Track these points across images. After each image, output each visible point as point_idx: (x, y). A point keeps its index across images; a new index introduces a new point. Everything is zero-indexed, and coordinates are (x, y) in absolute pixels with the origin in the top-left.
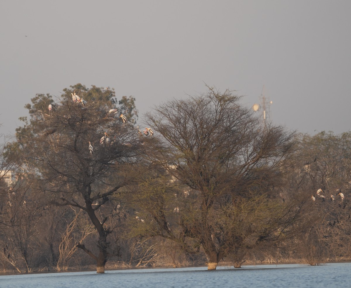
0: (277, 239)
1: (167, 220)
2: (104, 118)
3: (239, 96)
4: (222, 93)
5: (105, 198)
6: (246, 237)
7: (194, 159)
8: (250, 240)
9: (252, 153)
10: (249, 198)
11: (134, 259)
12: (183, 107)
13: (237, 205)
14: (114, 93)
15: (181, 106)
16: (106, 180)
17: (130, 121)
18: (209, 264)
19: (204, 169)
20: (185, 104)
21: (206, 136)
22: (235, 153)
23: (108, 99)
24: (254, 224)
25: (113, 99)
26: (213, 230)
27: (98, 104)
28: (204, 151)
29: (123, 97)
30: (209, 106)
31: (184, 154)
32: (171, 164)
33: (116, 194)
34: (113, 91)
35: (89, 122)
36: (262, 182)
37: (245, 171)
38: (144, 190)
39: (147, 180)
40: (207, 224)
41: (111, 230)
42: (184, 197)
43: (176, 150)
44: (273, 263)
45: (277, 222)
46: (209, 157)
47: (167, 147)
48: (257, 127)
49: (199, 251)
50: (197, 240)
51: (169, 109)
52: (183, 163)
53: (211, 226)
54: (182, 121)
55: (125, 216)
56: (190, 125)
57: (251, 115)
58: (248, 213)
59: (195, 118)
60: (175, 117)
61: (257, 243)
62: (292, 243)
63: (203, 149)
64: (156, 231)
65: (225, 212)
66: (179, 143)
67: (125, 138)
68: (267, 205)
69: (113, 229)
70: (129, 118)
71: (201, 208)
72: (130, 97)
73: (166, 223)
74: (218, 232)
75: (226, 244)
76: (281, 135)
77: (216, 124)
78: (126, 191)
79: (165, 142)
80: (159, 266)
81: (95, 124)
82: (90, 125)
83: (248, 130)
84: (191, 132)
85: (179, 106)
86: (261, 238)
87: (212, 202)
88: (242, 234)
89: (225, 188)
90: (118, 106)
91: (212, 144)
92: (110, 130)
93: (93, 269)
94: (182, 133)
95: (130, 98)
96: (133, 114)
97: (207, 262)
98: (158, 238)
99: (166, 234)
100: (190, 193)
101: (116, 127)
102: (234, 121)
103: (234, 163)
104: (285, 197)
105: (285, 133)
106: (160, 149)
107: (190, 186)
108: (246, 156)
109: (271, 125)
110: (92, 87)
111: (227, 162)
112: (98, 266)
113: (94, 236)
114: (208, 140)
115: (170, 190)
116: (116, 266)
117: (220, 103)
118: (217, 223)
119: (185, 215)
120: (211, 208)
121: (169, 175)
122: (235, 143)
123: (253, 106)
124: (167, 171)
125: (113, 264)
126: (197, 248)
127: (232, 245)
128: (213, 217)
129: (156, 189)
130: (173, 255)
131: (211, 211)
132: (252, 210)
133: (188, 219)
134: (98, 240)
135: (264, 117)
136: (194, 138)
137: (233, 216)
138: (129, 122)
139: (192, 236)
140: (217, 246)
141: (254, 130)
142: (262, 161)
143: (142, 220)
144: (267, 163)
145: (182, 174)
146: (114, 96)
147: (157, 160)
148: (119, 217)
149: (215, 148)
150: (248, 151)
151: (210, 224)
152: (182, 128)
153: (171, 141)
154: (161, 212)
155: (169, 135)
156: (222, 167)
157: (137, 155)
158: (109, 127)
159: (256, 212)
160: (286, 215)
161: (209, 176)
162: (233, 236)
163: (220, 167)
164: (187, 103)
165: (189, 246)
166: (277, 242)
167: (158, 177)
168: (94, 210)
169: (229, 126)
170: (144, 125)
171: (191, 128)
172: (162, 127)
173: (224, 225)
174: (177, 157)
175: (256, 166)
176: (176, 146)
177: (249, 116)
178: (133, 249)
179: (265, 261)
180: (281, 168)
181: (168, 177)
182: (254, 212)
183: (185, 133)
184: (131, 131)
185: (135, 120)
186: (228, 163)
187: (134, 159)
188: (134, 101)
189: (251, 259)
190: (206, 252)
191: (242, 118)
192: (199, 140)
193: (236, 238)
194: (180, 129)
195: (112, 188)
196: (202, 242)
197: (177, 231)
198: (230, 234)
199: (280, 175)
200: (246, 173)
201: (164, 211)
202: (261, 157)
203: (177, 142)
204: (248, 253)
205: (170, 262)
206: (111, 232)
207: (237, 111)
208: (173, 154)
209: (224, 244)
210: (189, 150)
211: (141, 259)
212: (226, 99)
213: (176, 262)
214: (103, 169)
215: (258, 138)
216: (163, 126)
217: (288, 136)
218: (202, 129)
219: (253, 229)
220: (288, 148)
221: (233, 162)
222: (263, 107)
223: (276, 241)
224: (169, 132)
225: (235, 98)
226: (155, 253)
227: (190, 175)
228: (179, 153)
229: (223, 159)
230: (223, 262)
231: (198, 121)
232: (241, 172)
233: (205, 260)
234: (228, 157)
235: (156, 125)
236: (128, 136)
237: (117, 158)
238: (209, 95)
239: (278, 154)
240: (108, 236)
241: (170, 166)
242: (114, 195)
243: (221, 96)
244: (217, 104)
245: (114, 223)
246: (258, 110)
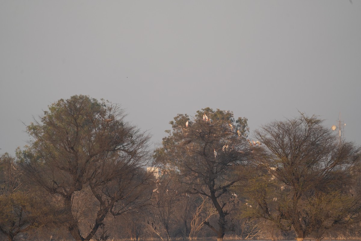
0: (347, 223)
1: (268, 206)
2: (225, 132)
3: (322, 119)
4: (310, 117)
5: (225, 189)
6: (325, 220)
7: (288, 164)
8: (328, 223)
9: (330, 160)
10: (328, 193)
11: (244, 233)
12: (281, 126)
13: (319, 197)
14: (233, 114)
15: (280, 126)
16: (225, 177)
17: (243, 135)
18: (298, 239)
19: (296, 171)
20: (283, 124)
21: (298, 147)
22: (318, 160)
23: (228, 119)
24: (331, 212)
25: (231, 119)
26: (301, 214)
27: (221, 122)
28: (296, 158)
29: (239, 118)
30: (300, 126)
31: (281, 160)
32: (272, 166)
33: (232, 187)
34: (232, 113)
35: (214, 135)
36: (337, 182)
37: (325, 173)
38: (252, 184)
39: (254, 177)
40: (297, 211)
41: (228, 212)
42: (281, 191)
43: (276, 157)
44: (344, 239)
45: (347, 211)
46: (299, 162)
47: (269, 154)
48: (335, 142)
49: (290, 230)
50: (289, 221)
51: (272, 127)
52: (281, 166)
53: (300, 212)
54: (281, 136)
55: (238, 202)
56: (286, 140)
57: (331, 133)
58: (327, 204)
59: (290, 135)
60: (276, 133)
61: (332, 225)
62: (358, 226)
63: (295, 157)
64: (260, 214)
65: (310, 202)
66: (278, 152)
67: (240, 147)
68: (340, 198)
69: (230, 211)
70: (243, 133)
71: (293, 199)
72: (244, 118)
73: (267, 209)
74: (305, 216)
75: (310, 225)
76: (352, 148)
77: (305, 139)
78: (240, 184)
79: (268, 151)
80: (262, 239)
81: (219, 137)
82: (215, 137)
83: (328, 144)
84: (287, 144)
85: (279, 126)
86: (336, 222)
87: (301, 195)
88: (322, 219)
89: (310, 185)
90: (235, 124)
91: (302, 154)
92: (229, 141)
93: (215, 239)
94: (281, 145)
95: (244, 119)
96: (246, 130)
97: (296, 238)
98: (261, 219)
99: (267, 216)
100: (285, 187)
101: (234, 140)
102: (318, 138)
103: (318, 168)
104: (353, 193)
105: (354, 147)
106: (264, 156)
107: (285, 183)
108: (326, 163)
109: (345, 141)
110: (217, 110)
111: (312, 166)
112: (218, 238)
113: (216, 216)
114: (299, 150)
115: (270, 185)
116: (231, 238)
117: (308, 125)
118: (304, 210)
119: (281, 203)
120: (300, 199)
121: (270, 174)
122: (318, 153)
123: (332, 126)
124: (269, 172)
125: (229, 236)
126: (289, 227)
127: (315, 226)
128: (301, 206)
129: (260, 184)
130: (272, 231)
131: (300, 201)
132: (330, 201)
133: (283, 206)
134: (218, 219)
135: (339, 135)
136: (289, 149)
137: (316, 205)
138: (243, 136)
139: (286, 218)
140: (303, 226)
141: (333, 144)
142: (338, 166)
143: (251, 206)
144: (341, 168)
145: (280, 174)
146: (233, 117)
147: (262, 163)
148: (234, 203)
149: (304, 156)
150: (327, 159)
151: (299, 211)
152: (281, 141)
153: (272, 151)
154: (264, 200)
155: (271, 146)
156: (309, 170)
157: (248, 160)
158: (228, 139)
159: (333, 203)
160: (354, 205)
161: (299, 176)
162: (315, 219)
163: (307, 170)
164: (285, 124)
165: (283, 226)
166: (347, 225)
167: (262, 175)
168: (216, 198)
169: (314, 141)
170: (253, 139)
171: (287, 141)
172: (267, 140)
173: (309, 212)
174: (277, 162)
175: (333, 170)
176: (276, 154)
177: (329, 134)
178: (244, 226)
179: (338, 238)
180: (351, 172)
181: (270, 176)
182: (331, 203)
183: (283, 145)
184: (244, 142)
185: (247, 135)
186: (313, 168)
187: (246, 162)
188: (247, 121)
189: (328, 236)
190: (296, 230)
191: (324, 135)
192: (293, 150)
193: (318, 221)
194: (279, 142)
195: (230, 183)
196: (293, 223)
197: (275, 215)
198: (313, 218)
199: (350, 177)
200: (326, 174)
201: (267, 200)
202: (337, 164)
203: (277, 152)
204: (326, 232)
205: (270, 237)
206: (228, 214)
207: (320, 131)
208: (273, 159)
209: (309, 225)
210: (285, 157)
211: (249, 234)
212: (313, 121)
213: (274, 236)
214: (223, 169)
215: (335, 150)
216: (267, 139)
217: (357, 149)
218: (295, 143)
219: (329, 215)
220: (357, 158)
221: (316, 167)
222: (339, 128)
223: (346, 224)
224: (271, 144)
225: (319, 121)
226: (259, 229)
227: (286, 175)
228: (278, 159)
229: (309, 164)
230: (308, 238)
231: (292, 137)
232: (322, 174)
233: (295, 236)
234: (313, 163)
235: (262, 139)
236: (242, 146)
237: (234, 162)
238: (301, 118)
239: (349, 162)
240: (226, 216)
241: (271, 168)
242: (231, 188)
243: (309, 119)
244: (306, 125)
245: (230, 207)
246: (335, 130)
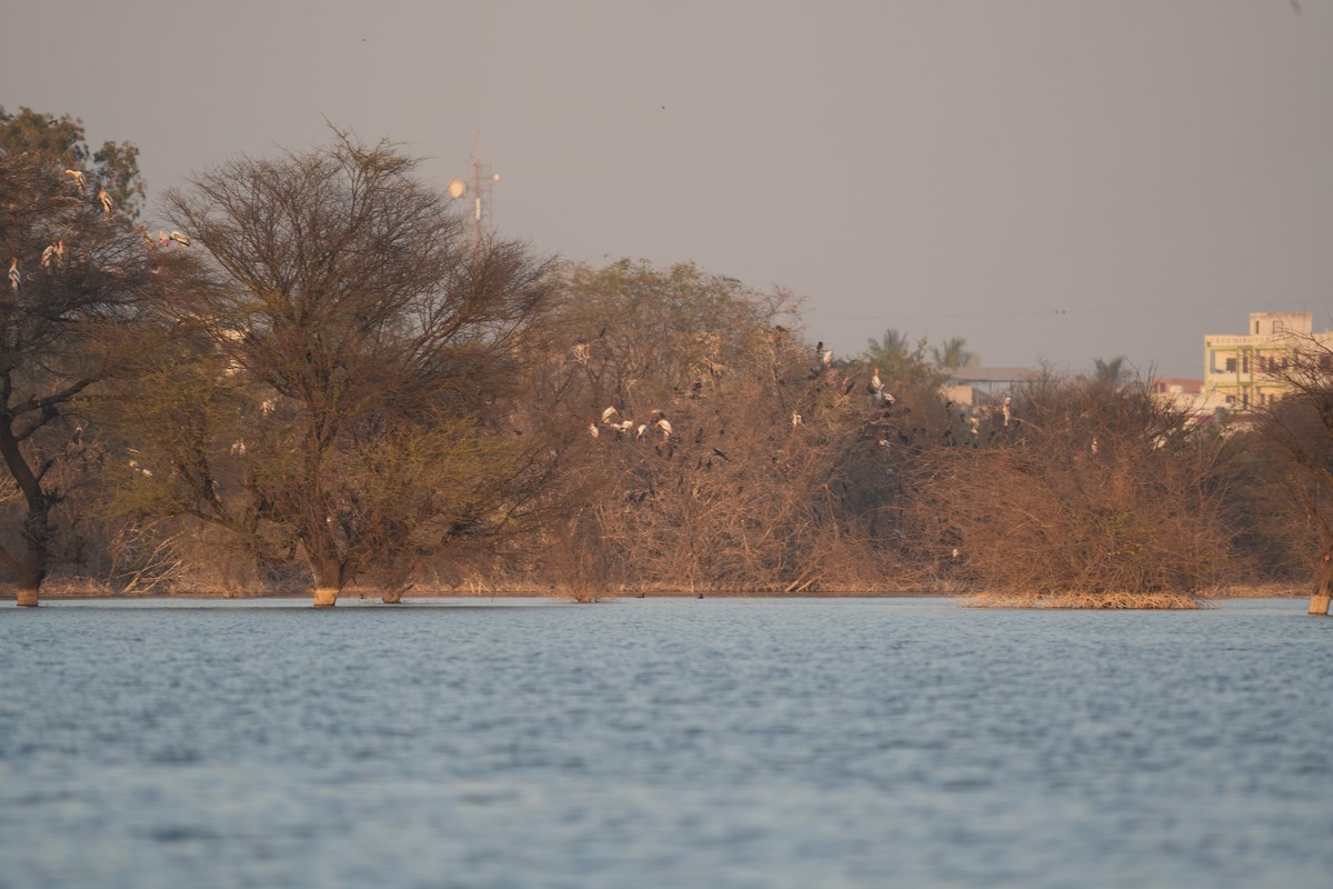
0: (496, 533)
1: (213, 473)
2: (53, 194)
3: (414, 157)
4: (370, 148)
5: (51, 410)
6: (418, 525)
7: (290, 317)
8: (428, 533)
9: (443, 308)
10: (431, 425)
11: (119, 571)
12: (265, 178)
13: (398, 441)
14: (82, 130)
15: (261, 177)
16: (50, 362)
17: (123, 209)
18: (319, 591)
19: (316, 345)
20: (272, 172)
21: (325, 258)
22: (399, 306)
23: (64, 145)
24: (439, 493)
25: (77, 147)
26: (333, 502)
27: (36, 158)
28: (317, 299)
29: (107, 144)
30: (334, 180)
31: (265, 304)
32: (228, 327)
33: (78, 399)
34: (77, 125)
35: (12, 206)
36: (465, 386)
37: (424, 355)
38: (155, 393)
39: (164, 367)
40: (317, 489)
41: (61, 493)
42: (261, 417)
43: (245, 292)
44: (482, 592)
45: (497, 490)
46: (330, 313)
47: (220, 282)
48: (460, 240)
49: (292, 558)
50: (290, 527)
51: (229, 182)
52: (262, 325)
53: (328, 493)
54: (263, 216)
55: (101, 458)
56: (283, 229)
57: (444, 208)
58: (426, 464)
59: (297, 210)
60: (246, 204)
61: (445, 542)
62: (535, 542)
63: (316, 293)
64: (182, 501)
65: (365, 460)
66: (254, 273)
67: (109, 254)
68: (475, 444)
69: (68, 491)
70: (120, 199)
71: (304, 446)
72: (126, 144)
73: (209, 482)
74: (347, 509)
75: (364, 541)
76: (518, 264)
77: (352, 229)
78: (106, 392)
79: (216, 268)
80: (187, 592)
81: (29, 212)
82: (14, 213)
83: (436, 248)
84: (286, 246)
85: (256, 177)
86: (457, 529)
87: (334, 431)
88: (407, 518)
89: (368, 397)
90: (91, 165)
91: (341, 281)
92: (69, 231)
93: (8, 593)
94: (263, 248)
95: (125, 148)
96: (132, 191)
97: (312, 587)
98: (184, 520)
99: (207, 509)
100: (277, 404)
101: (86, 224)
102: (400, 224)
103: (396, 333)
104: (522, 426)
105: (529, 259)
106: (202, 288)
107: (278, 388)
108: (427, 316)
109: (495, 238)
110: (21, 112)
111: (376, 329)
112: (21, 587)
113: (14, 508)
114: (330, 269)
115: (223, 395)
116: (69, 588)
117: (364, 175)
118: (344, 487)
119: (261, 462)
120: (331, 448)
121: (223, 356)
122: (399, 281)
123: (451, 183)
124: (218, 346)
125: (63, 583)
126: (288, 549)
127: (381, 544)
128: (335, 471)
129: (186, 392)
130: (223, 565)
131: (331, 456)
132: (437, 456)
133: (268, 473)
134: (23, 519)
135: (475, 214)
136: (292, 263)
137: (387, 470)
138: (120, 212)
139: (277, 517)
140: (341, 544)
141: (451, 249)
142: (468, 329)
143: (147, 472)
144: (480, 335)
145: (258, 355)
146: (82, 139)
147: (192, 315)
148: (85, 460)
149: (348, 291)
150: (432, 303)
151: (326, 489)
152: (262, 235)
153: (231, 268)
154: (198, 451)
155: (226, 252)
156: (364, 342)
157: (139, 300)
158: (65, 221)
159: (447, 461)
160: (522, 470)
161: (330, 364)
162: (384, 521)
163: (360, 340)
164: (278, 170)
165: (267, 544)
166: (497, 540)
167: (193, 360)
168: (16, 440)
169: (386, 236)
170: (160, 222)
171: (286, 235)
172: (210, 230)
173: (362, 493)
174: (247, 310)
175: (450, 342)
176: (244, 280)
177: (439, 212)
178: (119, 545)
179: (463, 588)
180: (515, 350)
181: (221, 361)
182: (442, 460)
183: (271, 248)
184: (126, 236)
185: (135, 207)
186: (379, 333)
187: (131, 311)
188: (136, 156)
189: (429, 580)
190: (312, 559)
191: (420, 215)
192: (307, 269)
193: (392, 527)
194: (257, 238)
195: (69, 385)
196: (303, 534)
197: (239, 503)
198: (376, 517)
199: (511, 367)
200: (426, 358)
201: (207, 451)
202: (465, 320)
203: (248, 272)
204: (420, 565)
205: (215, 584)
206: (61, 500)
207: (408, 198)
208: (236, 301)
209: (359, 541)
210: (278, 294)
211: (139, 573)
212: (382, 163)
213: (232, 582)
214: (45, 332)
215: (461, 270)
216: (212, 226)
217: (537, 267)
218: (315, 241)
219: (435, 505)
220: (535, 300)
221: (392, 330)
222: (474, 189)
223: (493, 538)
224: (228, 243)
225: (403, 162)
226: (176, 557)
227: (279, 359)
228: (253, 299)
229: (367, 321)
230: (355, 588)
231: (304, 218)
232: (412, 356)
233: (307, 581)
234: (380, 317)
235: (194, 223)
236: (115, 250)
237: (86, 307)
238: (336, 151)
239: (511, 313)
240: (52, 509)
241: (227, 333)
242: (73, 403)
243: (367, 154)
244: (356, 177)
245: (70, 476)
246: (462, 196)
